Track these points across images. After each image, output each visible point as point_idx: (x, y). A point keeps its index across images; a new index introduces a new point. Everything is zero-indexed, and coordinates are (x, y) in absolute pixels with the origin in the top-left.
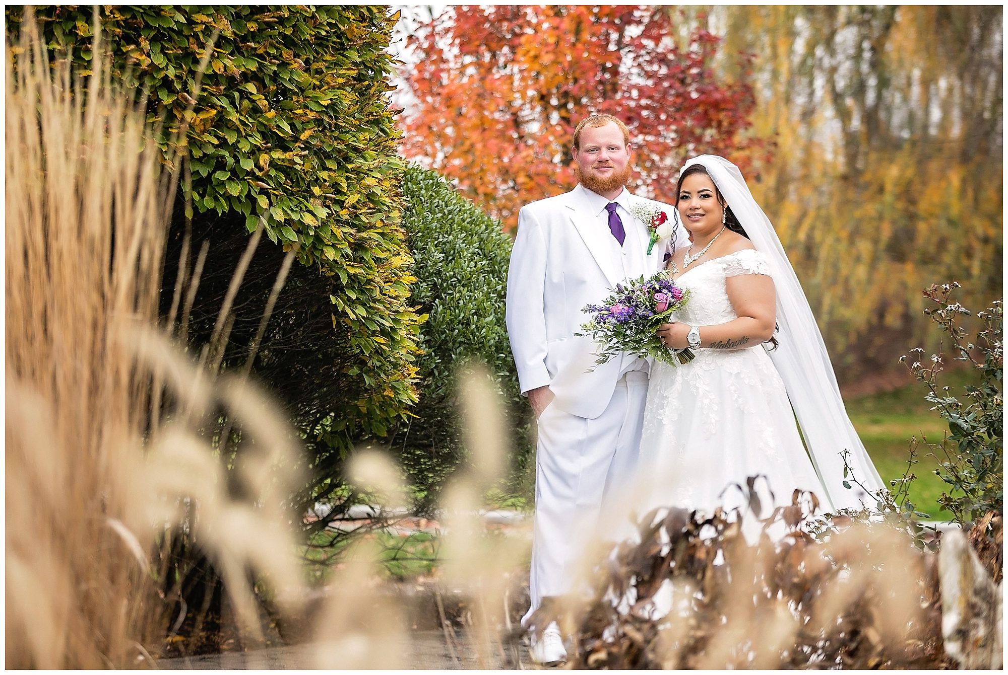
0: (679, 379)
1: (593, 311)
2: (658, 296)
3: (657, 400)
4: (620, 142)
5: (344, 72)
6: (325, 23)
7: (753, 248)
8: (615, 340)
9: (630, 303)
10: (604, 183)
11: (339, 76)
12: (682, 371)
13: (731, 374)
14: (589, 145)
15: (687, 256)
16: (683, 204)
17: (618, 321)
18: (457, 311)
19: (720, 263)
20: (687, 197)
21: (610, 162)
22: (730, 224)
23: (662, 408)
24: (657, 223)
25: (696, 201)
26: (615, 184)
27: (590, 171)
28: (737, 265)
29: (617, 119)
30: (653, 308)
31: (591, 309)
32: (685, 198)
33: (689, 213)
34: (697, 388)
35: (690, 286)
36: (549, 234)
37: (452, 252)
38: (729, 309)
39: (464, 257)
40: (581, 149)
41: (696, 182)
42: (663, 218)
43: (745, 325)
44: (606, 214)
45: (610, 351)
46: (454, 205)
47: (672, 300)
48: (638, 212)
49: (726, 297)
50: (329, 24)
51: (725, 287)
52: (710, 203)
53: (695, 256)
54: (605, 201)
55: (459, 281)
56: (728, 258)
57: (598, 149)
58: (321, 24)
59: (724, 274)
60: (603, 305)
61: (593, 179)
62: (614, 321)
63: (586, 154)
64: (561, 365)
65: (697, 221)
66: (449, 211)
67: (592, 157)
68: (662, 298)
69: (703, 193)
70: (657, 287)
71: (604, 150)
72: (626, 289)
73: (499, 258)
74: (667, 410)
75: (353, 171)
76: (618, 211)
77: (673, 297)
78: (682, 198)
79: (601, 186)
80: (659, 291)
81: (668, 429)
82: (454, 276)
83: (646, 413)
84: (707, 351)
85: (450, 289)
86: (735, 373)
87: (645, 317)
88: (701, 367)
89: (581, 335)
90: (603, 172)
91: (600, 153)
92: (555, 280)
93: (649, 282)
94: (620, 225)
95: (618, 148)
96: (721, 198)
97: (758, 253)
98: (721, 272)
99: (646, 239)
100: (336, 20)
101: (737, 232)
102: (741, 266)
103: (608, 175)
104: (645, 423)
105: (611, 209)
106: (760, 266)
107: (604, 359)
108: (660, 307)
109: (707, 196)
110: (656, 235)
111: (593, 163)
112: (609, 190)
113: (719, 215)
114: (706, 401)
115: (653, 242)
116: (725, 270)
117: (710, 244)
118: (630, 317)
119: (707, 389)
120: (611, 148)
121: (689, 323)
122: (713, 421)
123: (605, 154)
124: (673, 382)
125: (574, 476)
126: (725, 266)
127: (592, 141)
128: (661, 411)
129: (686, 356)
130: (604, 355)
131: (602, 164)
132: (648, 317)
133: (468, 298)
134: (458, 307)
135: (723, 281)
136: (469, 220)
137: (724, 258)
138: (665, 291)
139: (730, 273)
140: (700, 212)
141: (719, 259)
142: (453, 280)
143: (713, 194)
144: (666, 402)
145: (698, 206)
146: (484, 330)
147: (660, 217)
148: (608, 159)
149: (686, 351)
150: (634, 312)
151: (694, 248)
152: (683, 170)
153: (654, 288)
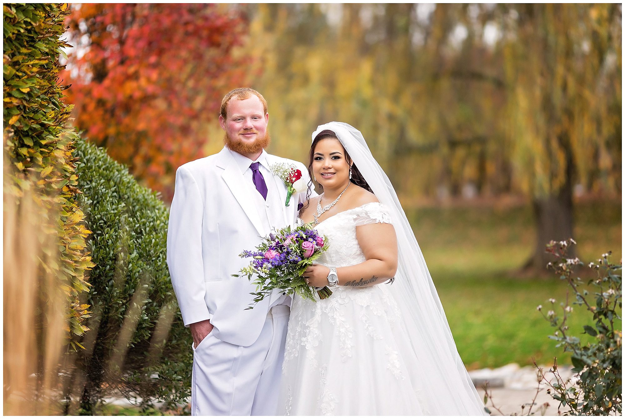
0: (318, 311)
1: (249, 256)
2: (305, 244)
3: (299, 329)
4: (261, 113)
5: (37, 62)
6: (22, 22)
7: (377, 200)
8: (268, 281)
9: (281, 250)
10: (249, 147)
11: (33, 65)
12: (320, 304)
13: (362, 306)
14: (236, 115)
15: (319, 207)
16: (317, 165)
17: (273, 265)
18: (107, 249)
19: (351, 214)
20: (320, 158)
21: (254, 129)
22: (356, 180)
23: (305, 336)
24: (294, 179)
25: (328, 162)
26: (258, 148)
27: (237, 137)
28: (365, 216)
29: (258, 93)
30: (302, 255)
31: (247, 254)
32: (319, 159)
33: (322, 171)
34: (335, 319)
35: (328, 234)
36: (205, 190)
37: (96, 197)
38: (359, 252)
39: (108, 201)
40: (229, 119)
41: (327, 145)
42: (298, 175)
43: (374, 266)
44: (251, 173)
45: (265, 291)
46: (90, 154)
47: (317, 247)
48: (277, 170)
49: (356, 242)
50: (25, 22)
51: (355, 234)
52: (340, 163)
53: (327, 207)
54: (250, 162)
55: (105, 223)
56: (358, 209)
57: (243, 118)
58: (19, 22)
59: (354, 224)
60: (256, 251)
61: (240, 144)
62: (270, 266)
63: (233, 123)
64: (219, 303)
65: (329, 178)
66: (87, 160)
67: (238, 125)
68: (309, 245)
69: (335, 155)
70: (304, 236)
71: (248, 119)
72: (277, 238)
73: (131, 199)
74: (309, 338)
75: (46, 146)
76: (261, 169)
77: (317, 245)
78: (316, 159)
79: (247, 149)
80: (306, 240)
81: (311, 354)
82: (101, 219)
83: (288, 339)
84: (341, 288)
85: (98, 230)
86: (365, 306)
87: (295, 262)
88: (337, 301)
89: (237, 276)
90: (248, 138)
91: (246, 122)
92: (211, 230)
93: (296, 231)
94: (263, 182)
95: (260, 117)
96: (348, 157)
97: (382, 205)
98: (352, 221)
99: (284, 193)
100: (30, 18)
101: (362, 187)
102: (369, 216)
103: (251, 140)
104: (287, 348)
105: (254, 168)
106: (384, 216)
107: (260, 297)
108: (307, 253)
109: (337, 158)
110: (292, 189)
111: (239, 130)
112: (253, 153)
113: (346, 173)
114: (342, 330)
115: (290, 195)
116: (355, 220)
117: (339, 197)
118: (282, 261)
119: (343, 319)
120: (254, 117)
121: (326, 265)
122: (349, 346)
123: (250, 123)
124: (313, 314)
125: (229, 394)
126: (355, 217)
127: (238, 111)
128: (304, 339)
129: (325, 293)
130: (260, 294)
131: (247, 131)
132: (297, 262)
133: (114, 237)
134: (108, 245)
135: (354, 229)
136: (104, 167)
137: (354, 210)
138: (310, 240)
139: (359, 223)
140: (332, 171)
141: (350, 211)
142: (101, 222)
143: (342, 155)
144: (308, 331)
145: (330, 166)
146: (131, 265)
147: (296, 174)
148: (253, 126)
149: (325, 289)
150: (285, 258)
151: (324, 200)
152: (315, 135)
153: (302, 238)
